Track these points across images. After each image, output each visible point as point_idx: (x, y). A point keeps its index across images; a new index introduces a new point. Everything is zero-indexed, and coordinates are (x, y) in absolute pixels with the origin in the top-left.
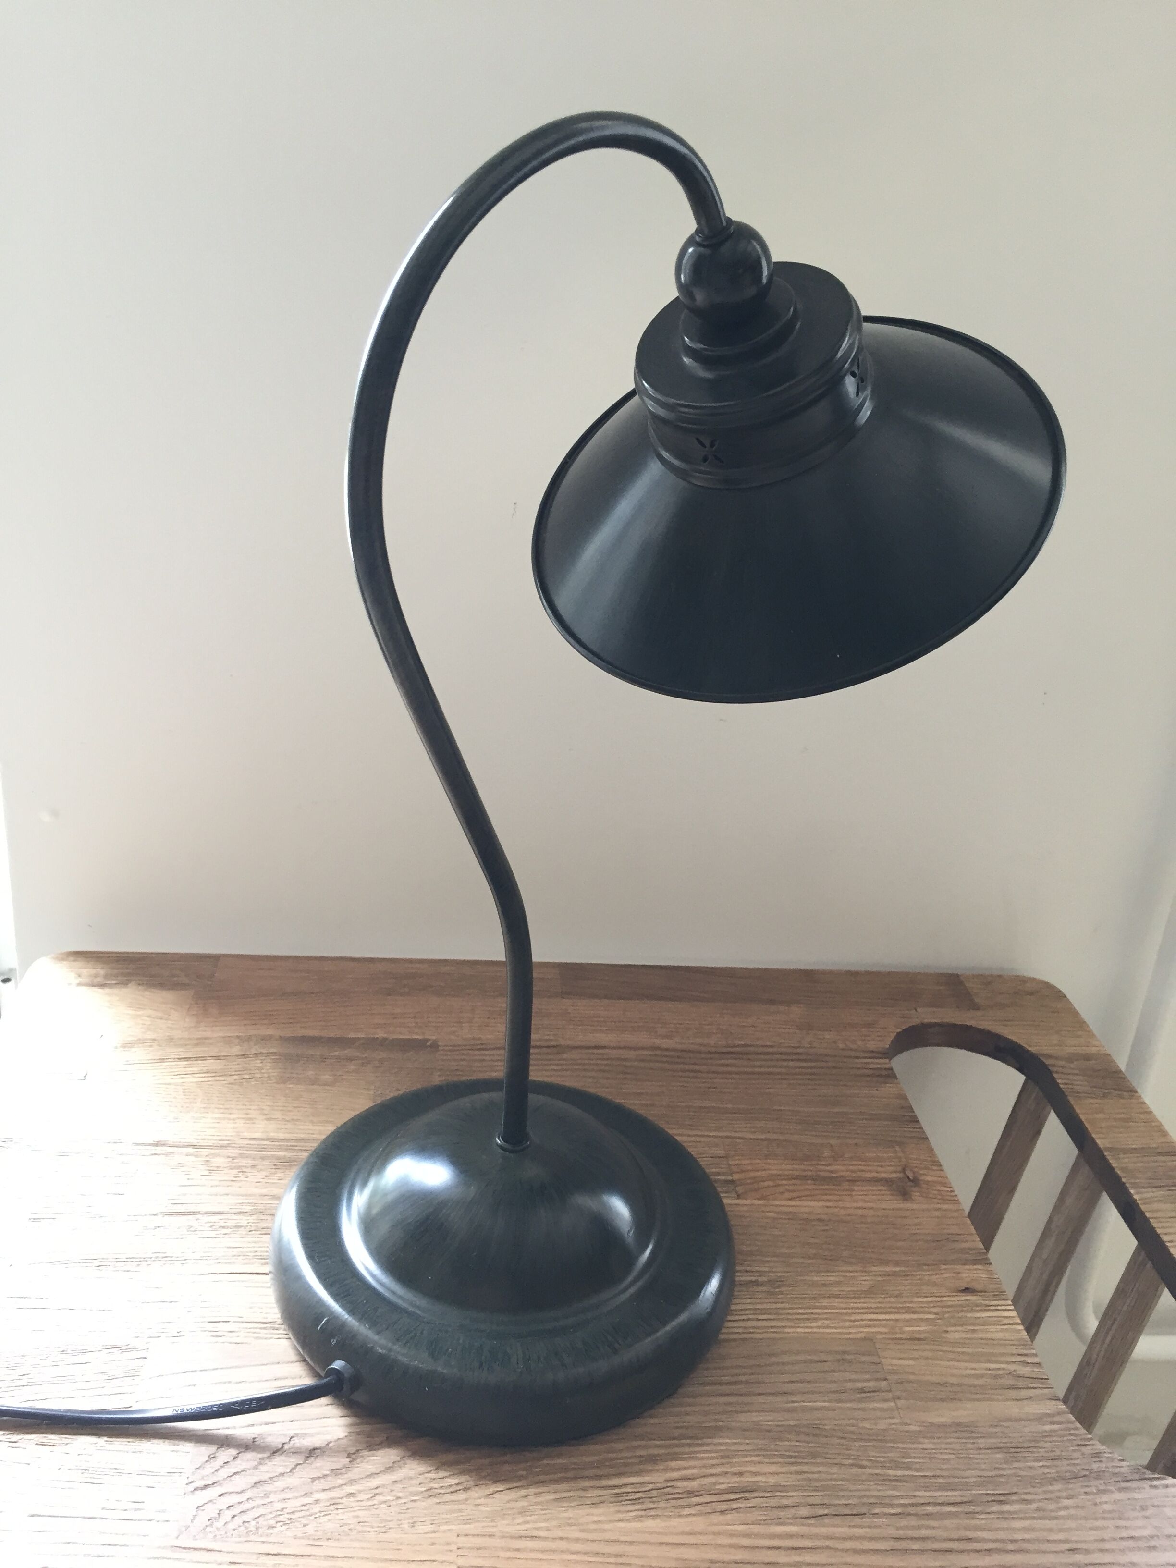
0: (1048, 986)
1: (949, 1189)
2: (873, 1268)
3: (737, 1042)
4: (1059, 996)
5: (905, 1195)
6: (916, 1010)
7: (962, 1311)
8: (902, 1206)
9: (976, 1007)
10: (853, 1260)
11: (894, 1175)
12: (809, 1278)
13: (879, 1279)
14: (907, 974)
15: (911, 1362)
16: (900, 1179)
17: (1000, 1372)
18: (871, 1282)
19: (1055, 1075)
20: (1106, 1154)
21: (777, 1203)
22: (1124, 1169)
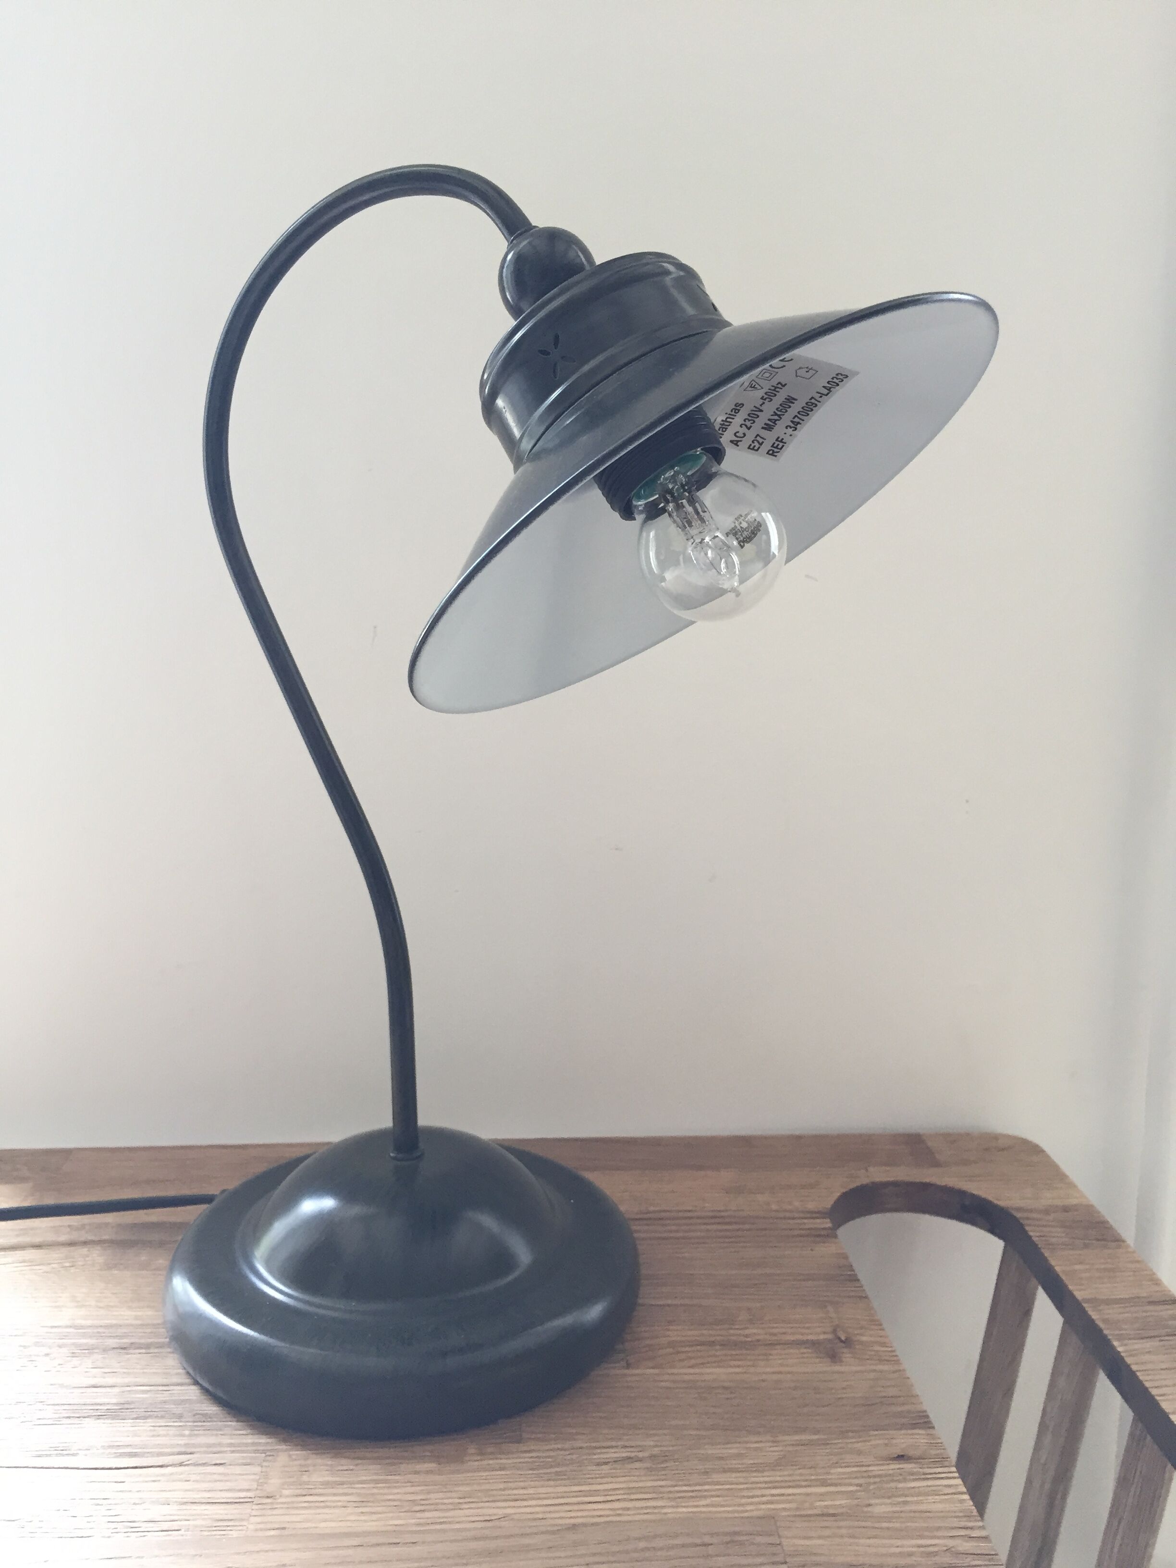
0: (1025, 1142)
1: (890, 1349)
2: (786, 1438)
3: (652, 1209)
4: (1036, 1150)
5: (834, 1357)
6: (867, 1170)
7: (893, 1481)
8: (828, 1369)
9: (937, 1164)
10: (761, 1430)
11: (822, 1337)
12: (702, 1452)
13: (790, 1449)
14: (860, 1136)
15: (820, 1542)
16: (829, 1341)
17: (935, 1549)
18: (782, 1453)
19: (1027, 1228)
20: (1085, 1305)
21: (675, 1371)
22: (1105, 1321)
